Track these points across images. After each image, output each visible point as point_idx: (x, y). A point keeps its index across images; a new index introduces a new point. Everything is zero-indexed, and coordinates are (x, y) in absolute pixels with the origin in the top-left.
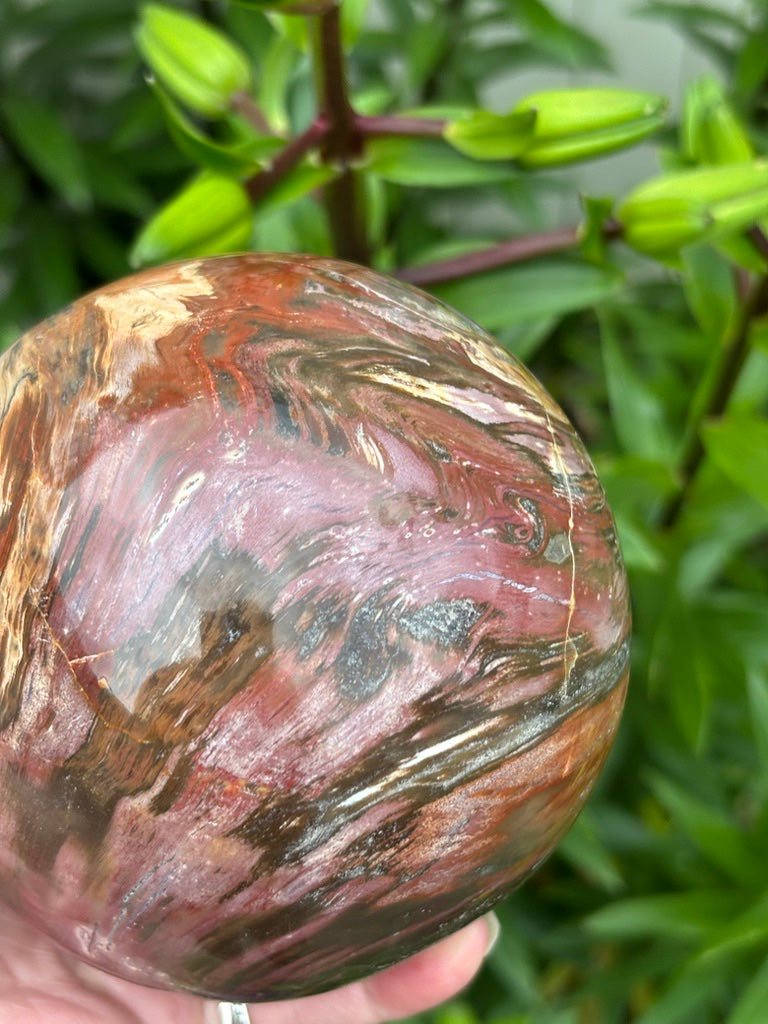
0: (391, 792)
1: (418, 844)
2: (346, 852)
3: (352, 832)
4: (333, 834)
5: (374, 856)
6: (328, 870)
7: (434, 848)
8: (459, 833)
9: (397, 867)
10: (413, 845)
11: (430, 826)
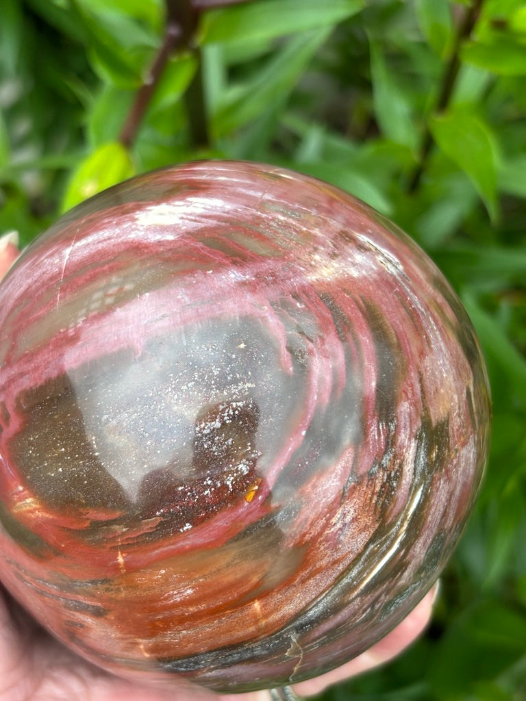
0: (402, 517)
1: (365, 505)
2: (401, 466)
3: (408, 480)
4: (415, 469)
5: (385, 478)
6: (401, 447)
7: (352, 510)
8: (340, 529)
9: (366, 482)
10: (368, 502)
11: (366, 520)
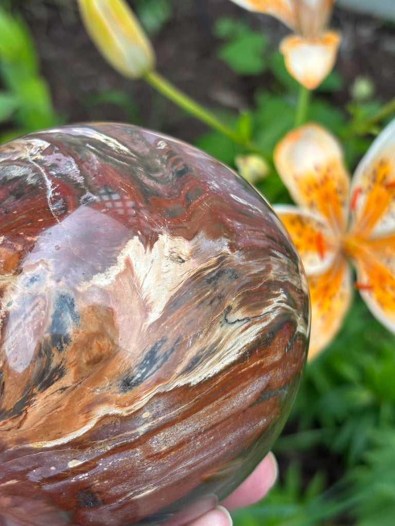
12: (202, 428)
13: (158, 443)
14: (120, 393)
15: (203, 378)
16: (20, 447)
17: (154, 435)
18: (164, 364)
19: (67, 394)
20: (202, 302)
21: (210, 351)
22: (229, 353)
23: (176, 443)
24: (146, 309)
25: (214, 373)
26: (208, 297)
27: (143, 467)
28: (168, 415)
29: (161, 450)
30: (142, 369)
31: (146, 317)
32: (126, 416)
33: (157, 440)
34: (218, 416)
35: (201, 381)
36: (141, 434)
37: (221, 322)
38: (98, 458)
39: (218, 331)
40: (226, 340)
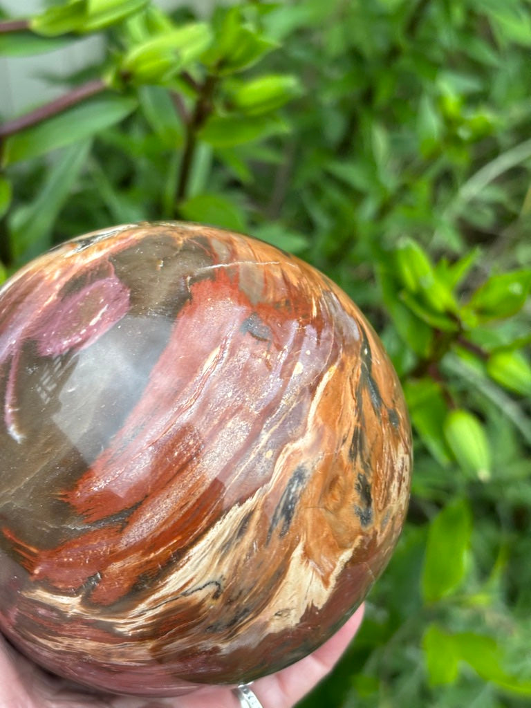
12: (199, 462)
13: (240, 429)
14: (303, 464)
15: (227, 517)
16: (339, 359)
17: (250, 435)
18: (274, 512)
19: (340, 437)
20: (251, 589)
21: (229, 547)
22: (202, 554)
23: (220, 435)
24: (307, 554)
25: (216, 526)
26: (245, 597)
27: (237, 394)
28: (247, 463)
29: (232, 420)
30: (293, 498)
31: (305, 548)
32: (286, 444)
33: (243, 431)
34: (185, 481)
35: (227, 513)
36: (263, 432)
37: (224, 579)
38: (285, 386)
39: (225, 569)
40: (211, 565)
